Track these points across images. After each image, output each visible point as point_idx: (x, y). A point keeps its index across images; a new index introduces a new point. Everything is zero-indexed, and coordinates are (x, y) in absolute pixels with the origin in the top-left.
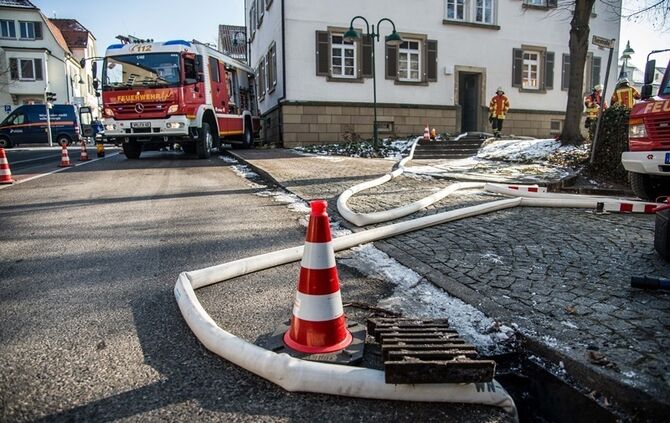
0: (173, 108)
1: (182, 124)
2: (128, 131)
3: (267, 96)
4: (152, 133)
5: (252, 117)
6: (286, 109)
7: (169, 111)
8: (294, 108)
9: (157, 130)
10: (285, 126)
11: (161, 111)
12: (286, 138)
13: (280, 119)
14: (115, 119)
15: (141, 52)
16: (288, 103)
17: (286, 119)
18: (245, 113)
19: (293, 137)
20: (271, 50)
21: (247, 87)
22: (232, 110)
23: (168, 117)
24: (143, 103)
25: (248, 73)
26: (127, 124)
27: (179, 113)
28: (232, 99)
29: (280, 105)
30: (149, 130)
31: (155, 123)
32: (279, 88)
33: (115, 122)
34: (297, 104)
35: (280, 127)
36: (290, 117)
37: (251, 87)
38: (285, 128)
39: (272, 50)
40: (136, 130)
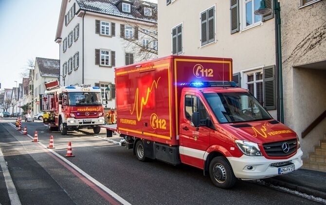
4: (92, 124)
7: (99, 115)
11: (96, 115)
15: (86, 91)
24: (89, 112)
26: (81, 120)
27: (102, 116)
31: (93, 120)
33: (75, 120)
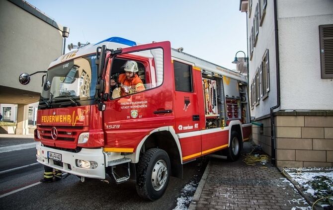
1: (93, 164)
3: (261, 102)
4: (63, 170)
5: (242, 126)
6: (280, 121)
8: (292, 118)
10: (279, 142)
12: (280, 156)
13: (273, 133)
15: (68, 59)
16: (283, 113)
17: (281, 133)
18: (232, 123)
19: (290, 155)
20: (265, 60)
21: (237, 95)
22: (215, 122)
23: (78, 149)
25: (239, 82)
27: (91, 145)
28: (215, 110)
29: (273, 116)
30: (62, 165)
32: (273, 95)
34: (295, 114)
35: (273, 142)
36: (285, 129)
37: (242, 95)
38: (279, 144)
39: (266, 58)
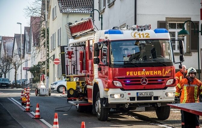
0: (170, 82)
2: (132, 99)
4: (153, 101)
7: (167, 84)
9: (156, 98)
11: (162, 83)
14: (122, 89)
15: (142, 38)
23: (165, 88)
24: (147, 78)
26: (134, 94)
30: (150, 98)
31: (156, 93)
33: (123, 92)
40: (139, 98)
